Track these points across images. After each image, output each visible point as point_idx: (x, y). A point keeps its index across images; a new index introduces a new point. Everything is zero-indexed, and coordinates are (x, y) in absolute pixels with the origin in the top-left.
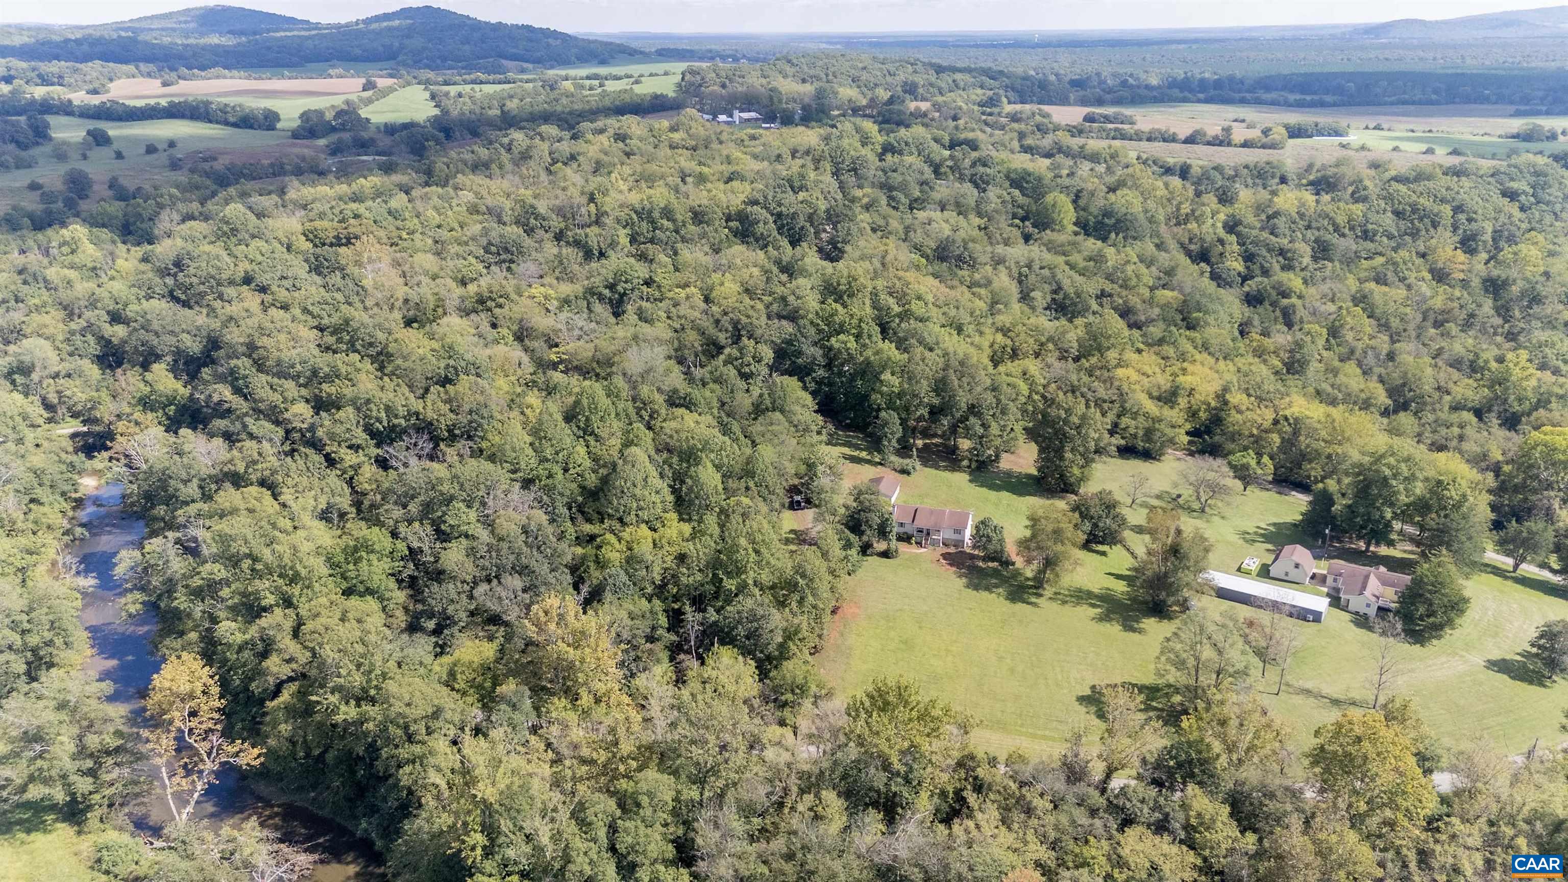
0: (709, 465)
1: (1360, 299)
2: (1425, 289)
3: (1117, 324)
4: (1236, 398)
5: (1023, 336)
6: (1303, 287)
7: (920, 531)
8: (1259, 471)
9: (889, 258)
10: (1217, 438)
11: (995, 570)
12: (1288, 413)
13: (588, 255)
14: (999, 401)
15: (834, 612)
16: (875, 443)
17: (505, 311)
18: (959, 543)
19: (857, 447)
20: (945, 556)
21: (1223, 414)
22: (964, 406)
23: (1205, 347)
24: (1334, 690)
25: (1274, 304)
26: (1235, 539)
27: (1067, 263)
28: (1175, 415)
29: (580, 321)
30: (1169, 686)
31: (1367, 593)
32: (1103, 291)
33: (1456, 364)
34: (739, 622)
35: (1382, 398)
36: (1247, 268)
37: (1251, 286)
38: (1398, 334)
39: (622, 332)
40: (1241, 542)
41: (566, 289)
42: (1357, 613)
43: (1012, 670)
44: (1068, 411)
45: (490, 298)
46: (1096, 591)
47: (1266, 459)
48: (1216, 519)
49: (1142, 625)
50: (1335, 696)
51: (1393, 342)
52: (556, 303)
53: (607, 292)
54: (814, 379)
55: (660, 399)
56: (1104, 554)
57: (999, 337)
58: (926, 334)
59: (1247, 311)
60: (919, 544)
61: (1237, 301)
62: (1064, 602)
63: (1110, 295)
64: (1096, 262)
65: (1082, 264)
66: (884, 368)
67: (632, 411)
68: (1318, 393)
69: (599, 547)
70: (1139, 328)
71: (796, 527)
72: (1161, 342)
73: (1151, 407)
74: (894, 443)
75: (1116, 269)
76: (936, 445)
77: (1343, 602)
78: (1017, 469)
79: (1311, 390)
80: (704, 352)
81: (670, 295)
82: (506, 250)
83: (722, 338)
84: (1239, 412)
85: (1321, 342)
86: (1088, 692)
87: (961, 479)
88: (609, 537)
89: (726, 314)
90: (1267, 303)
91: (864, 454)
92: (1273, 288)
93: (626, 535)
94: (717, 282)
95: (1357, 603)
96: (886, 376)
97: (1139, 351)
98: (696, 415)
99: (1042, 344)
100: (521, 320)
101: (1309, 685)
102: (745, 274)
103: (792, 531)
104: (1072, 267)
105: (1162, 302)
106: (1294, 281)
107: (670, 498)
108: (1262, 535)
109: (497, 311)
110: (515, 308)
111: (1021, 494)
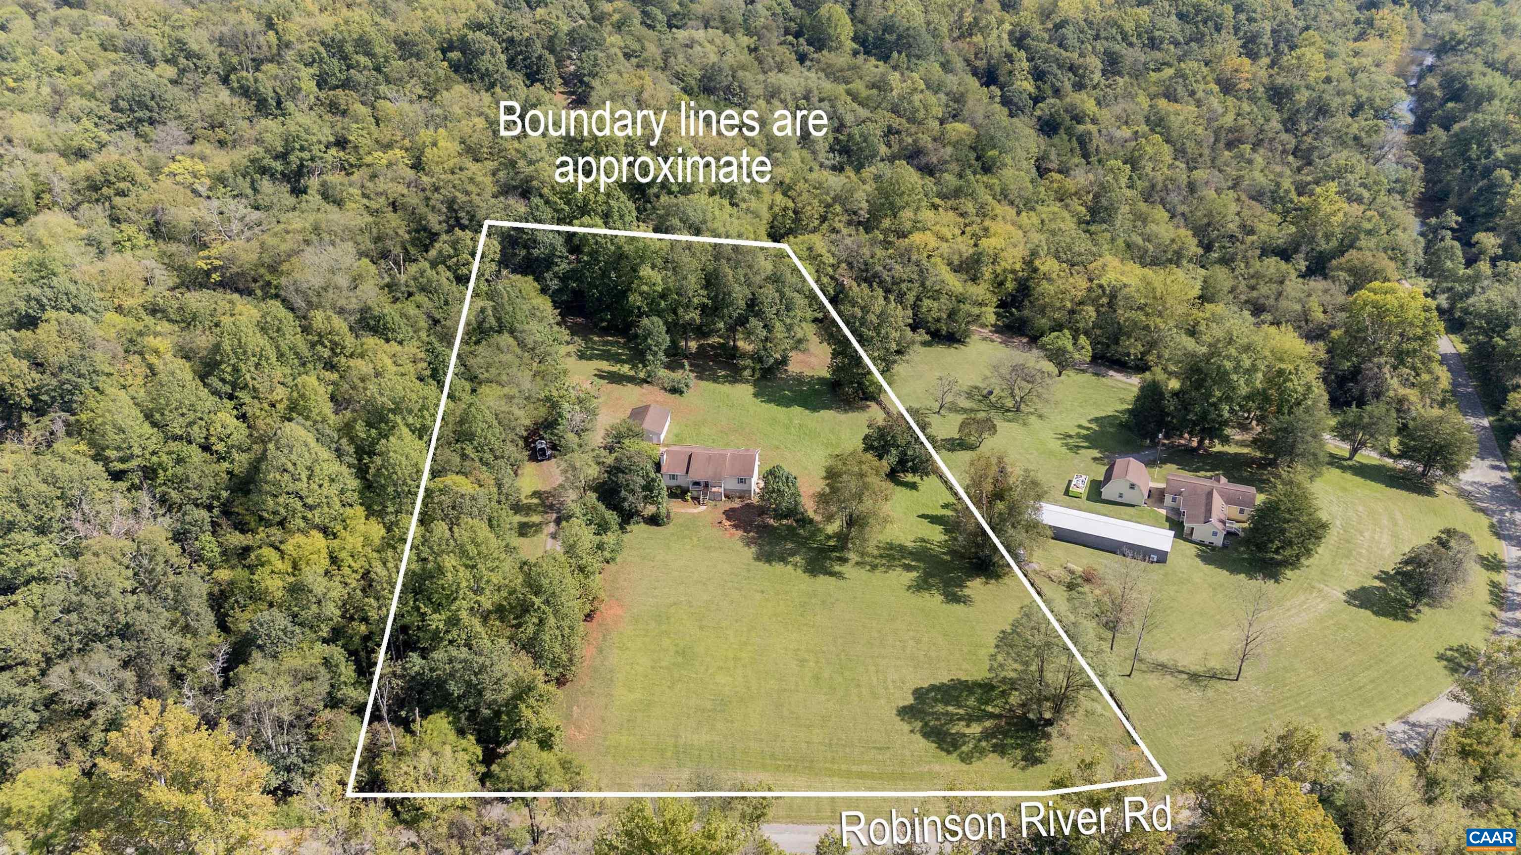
0: (405, 431)
1: (1157, 123)
2: (1215, 103)
3: (909, 175)
4: (1047, 265)
5: (805, 195)
6: (1096, 109)
7: (697, 484)
8: (1077, 356)
9: (645, 95)
10: (1026, 312)
11: (789, 528)
12: (1104, 281)
13: (262, 106)
14: (782, 295)
15: (589, 617)
16: (639, 356)
17: (131, 200)
18: (744, 495)
19: (616, 359)
20: (730, 514)
21: (1031, 283)
22: (742, 304)
23: (1004, 196)
24: (1190, 661)
25: (1069, 132)
26: (1056, 445)
27: (849, 93)
28: (980, 291)
29: (239, 208)
30: (1004, 680)
31: (1214, 520)
32: (890, 127)
33: (1257, 196)
34: (452, 675)
35: (1193, 247)
36: (1038, 87)
37: (1043, 109)
38: (1195, 160)
39: (297, 222)
40: (1064, 450)
41: (222, 160)
42: (1201, 543)
43: (817, 678)
44: (865, 309)
45: (109, 183)
46: (909, 544)
47: (1083, 340)
48: (1033, 419)
49: (966, 591)
50: (1193, 668)
51: (1190, 169)
52: (207, 182)
53: (278, 166)
54: (556, 275)
55: (340, 325)
56: (913, 486)
57: (779, 197)
58: (690, 211)
59: (1043, 141)
60: (696, 499)
61: (1033, 132)
62: (874, 567)
63: (898, 132)
64: (879, 89)
65: (864, 93)
66: (642, 259)
67: (304, 349)
68: (1128, 246)
69: (251, 569)
70: (931, 173)
71: (541, 487)
72: (957, 193)
73: (955, 283)
74: (661, 355)
75: (902, 98)
76: (712, 346)
77: (1186, 530)
78: (808, 372)
79: (1120, 242)
80: (413, 242)
81: (368, 159)
82: (143, 105)
83: (434, 221)
84: (1050, 280)
85: (1123, 181)
86: (910, 700)
87: (744, 392)
88: (268, 553)
89: (437, 189)
90: (1062, 131)
91: (626, 369)
92: (1066, 111)
93: (288, 547)
94: (428, 141)
95: (1202, 532)
96: (646, 271)
97: (935, 207)
98: (394, 347)
99: (828, 206)
100: (155, 212)
101: (1163, 657)
102: (465, 126)
103: (536, 494)
104: (855, 97)
105: (954, 139)
106: (1087, 103)
107: (354, 483)
108: (1086, 438)
109: (118, 201)
110: (145, 195)
111: (814, 409)
